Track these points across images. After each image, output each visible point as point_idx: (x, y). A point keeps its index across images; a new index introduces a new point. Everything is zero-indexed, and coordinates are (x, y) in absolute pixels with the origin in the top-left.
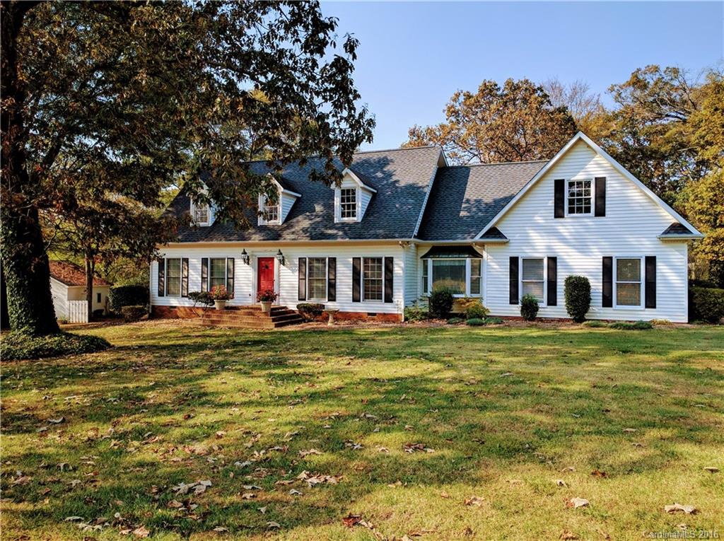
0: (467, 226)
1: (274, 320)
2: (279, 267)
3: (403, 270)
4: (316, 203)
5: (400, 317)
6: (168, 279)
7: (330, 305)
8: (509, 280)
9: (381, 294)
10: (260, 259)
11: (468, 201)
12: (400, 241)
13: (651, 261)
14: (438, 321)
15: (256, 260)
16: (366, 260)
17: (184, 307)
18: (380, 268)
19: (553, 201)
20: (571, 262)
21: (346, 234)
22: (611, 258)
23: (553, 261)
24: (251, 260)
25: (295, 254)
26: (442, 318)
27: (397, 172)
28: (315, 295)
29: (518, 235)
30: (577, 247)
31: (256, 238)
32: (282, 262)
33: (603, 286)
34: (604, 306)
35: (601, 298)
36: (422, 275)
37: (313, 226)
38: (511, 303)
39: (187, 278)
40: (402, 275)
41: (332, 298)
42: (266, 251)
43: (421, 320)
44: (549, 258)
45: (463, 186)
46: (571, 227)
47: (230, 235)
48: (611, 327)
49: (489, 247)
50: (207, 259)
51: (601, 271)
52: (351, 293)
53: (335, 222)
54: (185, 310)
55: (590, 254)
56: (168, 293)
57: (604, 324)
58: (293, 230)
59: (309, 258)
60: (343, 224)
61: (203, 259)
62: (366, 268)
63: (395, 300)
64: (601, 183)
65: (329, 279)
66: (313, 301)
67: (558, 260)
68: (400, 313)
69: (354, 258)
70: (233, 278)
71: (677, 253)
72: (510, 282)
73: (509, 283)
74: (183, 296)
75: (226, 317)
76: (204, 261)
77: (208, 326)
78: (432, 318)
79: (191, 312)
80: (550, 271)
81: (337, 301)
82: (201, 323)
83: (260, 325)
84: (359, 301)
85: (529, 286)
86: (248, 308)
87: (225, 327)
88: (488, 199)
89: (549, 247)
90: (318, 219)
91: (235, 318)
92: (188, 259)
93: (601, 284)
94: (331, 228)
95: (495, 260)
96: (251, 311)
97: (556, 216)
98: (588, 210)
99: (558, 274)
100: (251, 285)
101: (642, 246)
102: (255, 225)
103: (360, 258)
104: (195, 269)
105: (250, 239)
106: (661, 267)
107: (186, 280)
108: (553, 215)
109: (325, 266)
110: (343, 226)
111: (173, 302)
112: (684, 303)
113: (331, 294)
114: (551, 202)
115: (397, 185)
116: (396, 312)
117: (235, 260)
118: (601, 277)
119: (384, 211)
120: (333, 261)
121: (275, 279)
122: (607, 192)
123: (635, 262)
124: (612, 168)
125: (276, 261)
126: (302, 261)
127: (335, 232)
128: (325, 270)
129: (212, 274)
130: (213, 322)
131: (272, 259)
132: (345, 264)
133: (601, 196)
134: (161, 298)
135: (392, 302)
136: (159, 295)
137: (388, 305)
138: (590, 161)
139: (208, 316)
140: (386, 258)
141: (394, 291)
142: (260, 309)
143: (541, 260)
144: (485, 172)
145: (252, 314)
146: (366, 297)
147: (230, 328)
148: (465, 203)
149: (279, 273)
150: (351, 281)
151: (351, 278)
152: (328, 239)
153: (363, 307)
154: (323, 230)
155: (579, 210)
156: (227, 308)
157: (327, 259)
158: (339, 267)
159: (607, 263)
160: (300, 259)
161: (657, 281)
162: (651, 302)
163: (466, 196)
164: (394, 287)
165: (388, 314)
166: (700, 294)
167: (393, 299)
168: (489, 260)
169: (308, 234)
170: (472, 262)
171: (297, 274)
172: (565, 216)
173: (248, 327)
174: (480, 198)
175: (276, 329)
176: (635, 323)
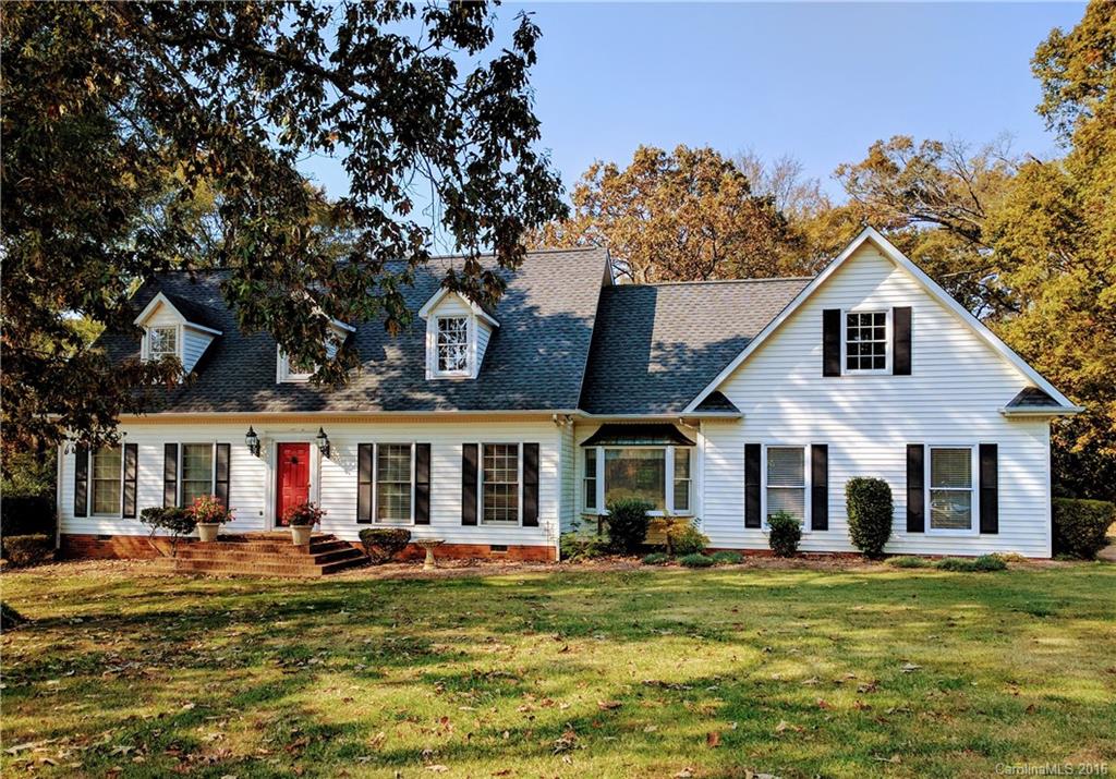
0: (664, 389)
1: (318, 561)
2: (320, 462)
3: (556, 465)
4: (386, 343)
5: (552, 552)
6: (96, 483)
7: (420, 532)
8: (743, 484)
9: (516, 511)
10: (281, 447)
11: (660, 346)
12: (555, 413)
13: (989, 452)
14: (622, 560)
15: (275, 448)
16: (488, 449)
17: (128, 537)
18: (514, 463)
19: (822, 347)
20: (854, 454)
21: (451, 402)
22: (921, 447)
23: (821, 450)
24: (263, 447)
25: (351, 437)
26: (629, 554)
27: (533, 292)
28: (389, 513)
29: (759, 405)
30: (861, 427)
31: (276, 406)
32: (326, 451)
33: (908, 495)
34: (909, 530)
35: (905, 516)
36: (583, 476)
37: (386, 385)
38: (747, 526)
39: (135, 480)
40: (555, 475)
41: (423, 518)
42: (293, 431)
43: (592, 557)
44: (815, 447)
45: (647, 319)
46: (853, 393)
47: (224, 400)
48: (939, 567)
49: (708, 427)
50: (176, 445)
51: (905, 469)
52: (460, 509)
53: (427, 379)
54: (131, 543)
55: (884, 439)
56: (95, 511)
57: (925, 561)
58: (347, 392)
59: (377, 444)
60: (442, 381)
61: (166, 445)
62: (487, 463)
63: (542, 520)
64: (903, 316)
65: (417, 483)
66: (388, 524)
67: (829, 451)
68: (551, 544)
69: (465, 446)
70: (228, 482)
71: (1032, 439)
72: (746, 488)
73: (743, 491)
74: (125, 516)
75: (222, 556)
76: (170, 450)
77: (189, 573)
78: (611, 553)
79: (142, 547)
80: (816, 469)
81: (433, 524)
82: (173, 566)
83: (293, 570)
84: (475, 523)
85: (779, 495)
86: (263, 538)
87: (223, 575)
88: (696, 342)
89: (816, 429)
90: (393, 373)
91: (240, 557)
92: (136, 445)
93: (905, 492)
94: (421, 389)
95: (718, 450)
96: (272, 545)
97: (826, 374)
98: (880, 364)
99: (831, 474)
100: (263, 495)
101: (973, 427)
102: (270, 382)
103: (476, 446)
104: (151, 463)
105: (263, 408)
106: (1006, 463)
107: (132, 485)
108: (821, 370)
109: (409, 460)
110: (443, 386)
111: (106, 527)
112: (1044, 524)
113: (422, 511)
114: (817, 348)
115: (536, 314)
116: (545, 544)
117: (232, 448)
118: (905, 481)
119: (519, 360)
120: (425, 451)
121: (311, 482)
122: (913, 333)
123: (962, 454)
124: (921, 292)
125: (314, 451)
126: (364, 450)
127: (430, 396)
128: (409, 467)
129: (185, 473)
130: (198, 565)
131: (305, 447)
132: (449, 456)
133: (904, 340)
134: (81, 520)
135: (536, 524)
136: (77, 515)
137: (530, 530)
138: (883, 279)
139: (188, 555)
140: (525, 445)
141: (540, 504)
142: (289, 540)
143: (799, 451)
144: (684, 295)
145: (274, 550)
146: (487, 517)
147: (233, 577)
148: (655, 349)
149: (319, 472)
150: (460, 486)
151: (460, 481)
152: (417, 409)
153: (484, 535)
154: (404, 392)
155: (866, 365)
156: (222, 538)
157: (413, 448)
158: (437, 461)
159: (914, 454)
160: (360, 445)
161: (1000, 487)
162: (990, 525)
163: (656, 337)
164: (540, 499)
165: (529, 547)
166: (1069, 509)
167: (539, 520)
168: (707, 450)
169: (377, 401)
170: (676, 453)
171: (355, 473)
172: (843, 374)
173: (269, 574)
174: (680, 340)
175: (327, 578)
176: (976, 560)
